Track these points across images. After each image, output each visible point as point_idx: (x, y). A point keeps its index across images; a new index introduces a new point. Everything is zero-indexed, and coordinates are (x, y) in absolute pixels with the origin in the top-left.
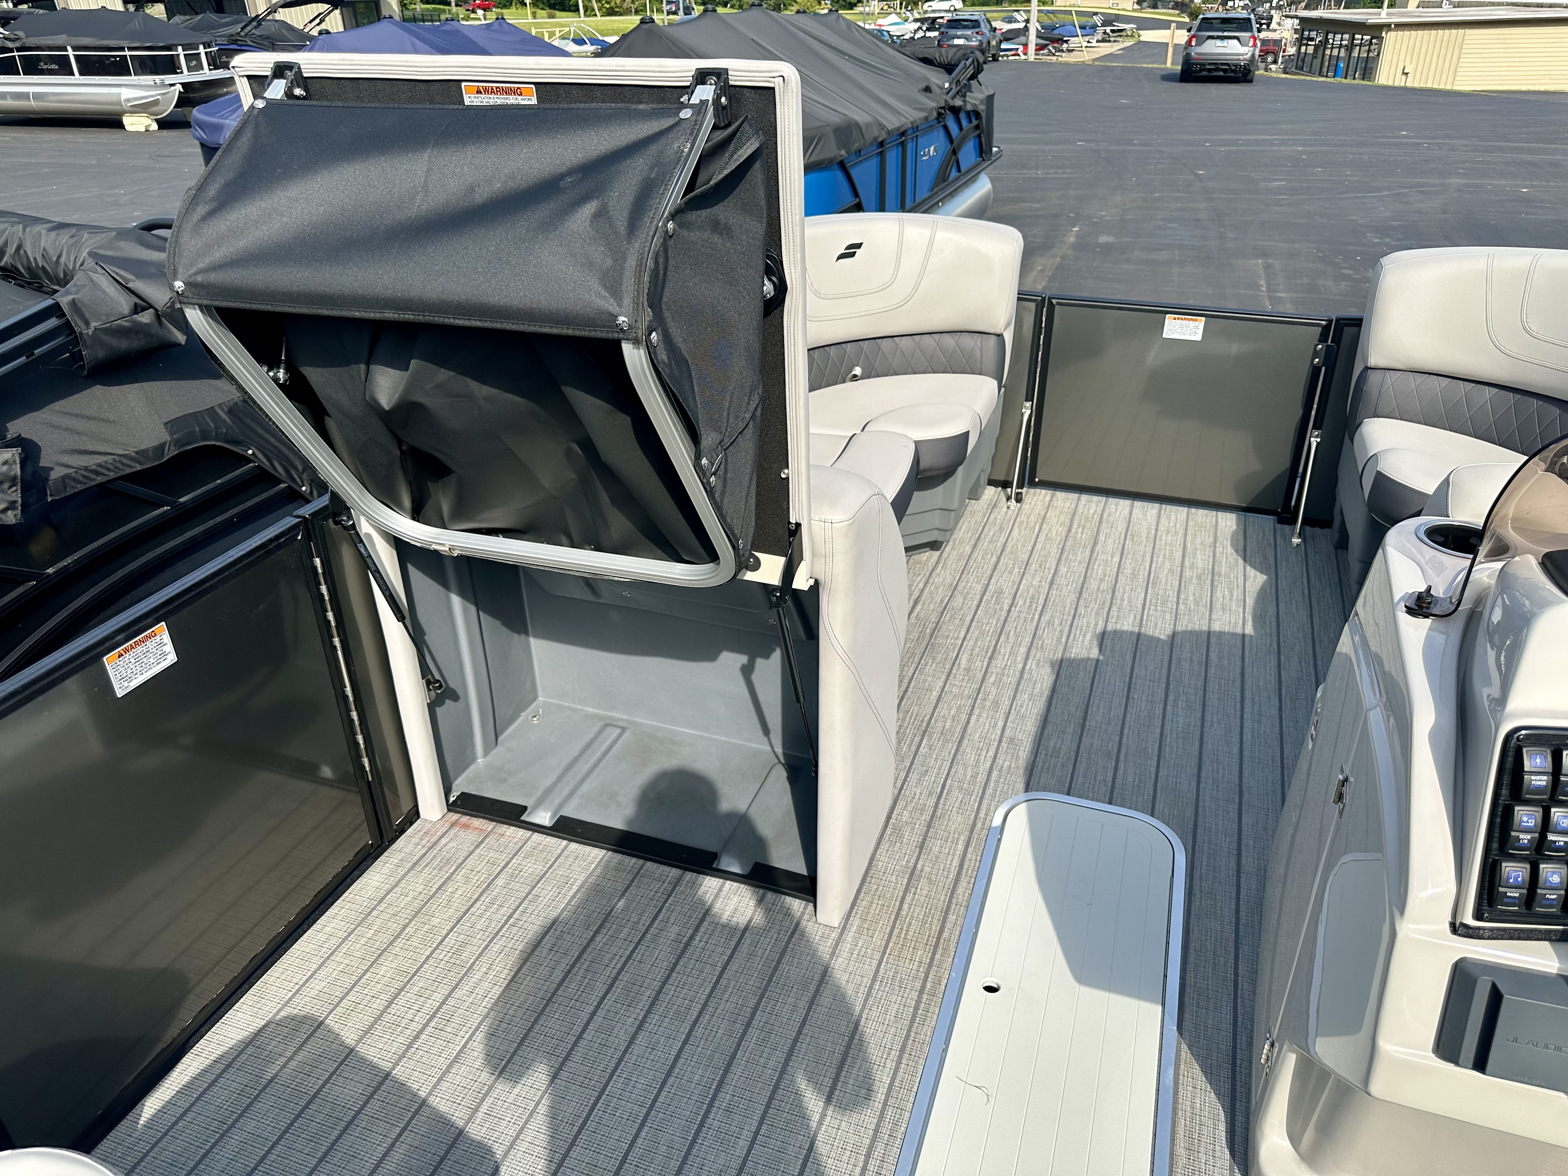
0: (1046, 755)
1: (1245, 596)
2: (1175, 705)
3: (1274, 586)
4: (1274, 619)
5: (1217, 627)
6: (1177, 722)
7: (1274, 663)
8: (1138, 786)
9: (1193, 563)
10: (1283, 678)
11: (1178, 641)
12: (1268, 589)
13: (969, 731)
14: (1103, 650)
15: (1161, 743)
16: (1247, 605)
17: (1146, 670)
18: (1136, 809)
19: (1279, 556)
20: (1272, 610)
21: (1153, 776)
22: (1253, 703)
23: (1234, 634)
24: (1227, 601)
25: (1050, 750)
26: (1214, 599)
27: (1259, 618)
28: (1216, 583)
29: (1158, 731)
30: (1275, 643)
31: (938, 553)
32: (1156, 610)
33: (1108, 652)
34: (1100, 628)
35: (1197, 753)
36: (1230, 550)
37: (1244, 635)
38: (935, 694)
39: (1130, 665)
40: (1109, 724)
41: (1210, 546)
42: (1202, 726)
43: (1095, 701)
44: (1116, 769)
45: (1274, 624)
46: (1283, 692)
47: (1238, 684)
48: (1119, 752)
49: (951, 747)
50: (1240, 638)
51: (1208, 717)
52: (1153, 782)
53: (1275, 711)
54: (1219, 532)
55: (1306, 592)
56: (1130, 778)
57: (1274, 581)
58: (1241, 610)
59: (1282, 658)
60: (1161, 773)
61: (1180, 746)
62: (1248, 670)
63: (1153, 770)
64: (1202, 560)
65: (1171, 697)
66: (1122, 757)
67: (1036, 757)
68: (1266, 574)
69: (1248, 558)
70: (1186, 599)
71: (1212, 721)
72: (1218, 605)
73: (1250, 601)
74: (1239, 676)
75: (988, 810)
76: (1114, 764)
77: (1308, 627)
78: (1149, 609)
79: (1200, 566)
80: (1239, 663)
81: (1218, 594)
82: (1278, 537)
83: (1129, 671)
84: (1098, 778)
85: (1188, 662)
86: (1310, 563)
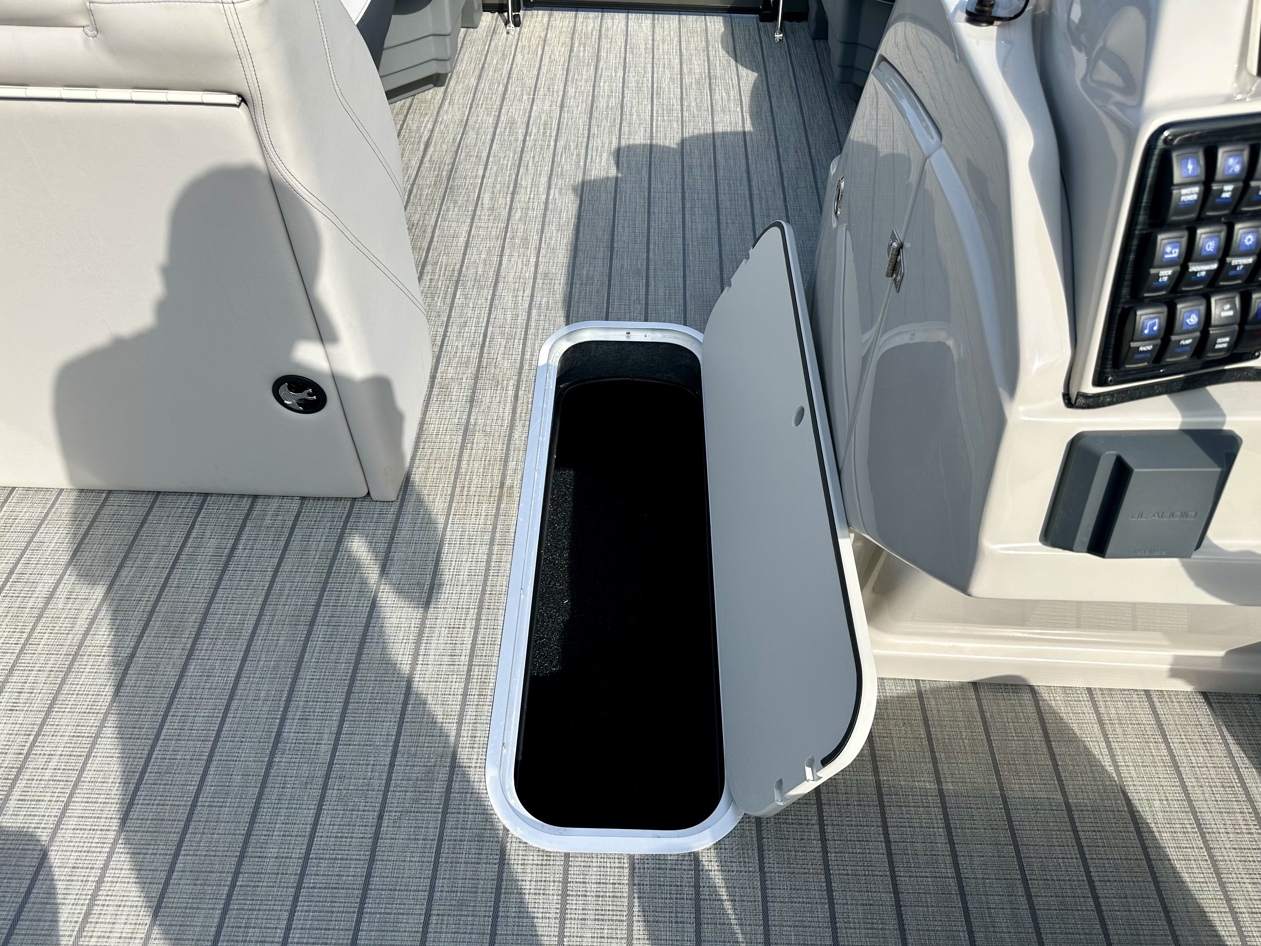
0: (581, 284)
1: (741, 96)
2: (693, 214)
3: (765, 83)
4: (769, 114)
5: (719, 129)
6: (696, 229)
7: (774, 157)
8: (669, 298)
9: (691, 69)
10: (784, 169)
11: (687, 147)
12: (760, 86)
13: (502, 273)
14: (620, 168)
15: (684, 253)
16: (744, 103)
17: (662, 182)
18: (670, 322)
19: (765, 53)
20: (766, 105)
21: (681, 286)
22: (760, 199)
23: (735, 134)
24: (725, 102)
25: (585, 279)
26: (714, 102)
27: (756, 115)
28: (713, 87)
29: (680, 241)
30: (773, 137)
31: (443, 88)
32: (664, 121)
33: (625, 170)
34: (614, 145)
35: (717, 257)
36: (722, 52)
37: (744, 133)
38: (462, 240)
39: (647, 180)
40: (635, 242)
41: (704, 51)
42: (719, 229)
43: (620, 221)
44: (647, 286)
45: (769, 119)
46: (786, 183)
47: (745, 182)
48: (648, 269)
49: (487, 293)
50: (741, 136)
51: (723, 220)
52: (682, 291)
53: (780, 203)
54: (709, 35)
55: (794, 85)
56: (661, 292)
57: (764, 78)
58: (739, 109)
59: (781, 150)
60: (688, 282)
61: (702, 252)
62: (752, 167)
63: (681, 280)
64: (697, 66)
65: (688, 206)
66: (651, 273)
67: (571, 288)
68: (757, 72)
69: (738, 59)
70: (689, 106)
71: (727, 223)
72: (718, 108)
73: (746, 100)
74: (745, 175)
75: (533, 350)
76: (644, 281)
77: (799, 117)
78: (657, 121)
79: (697, 71)
80: (744, 162)
81: (717, 97)
82: (762, 34)
83: (646, 186)
84: (633, 298)
85: (699, 168)
86: (793, 56)
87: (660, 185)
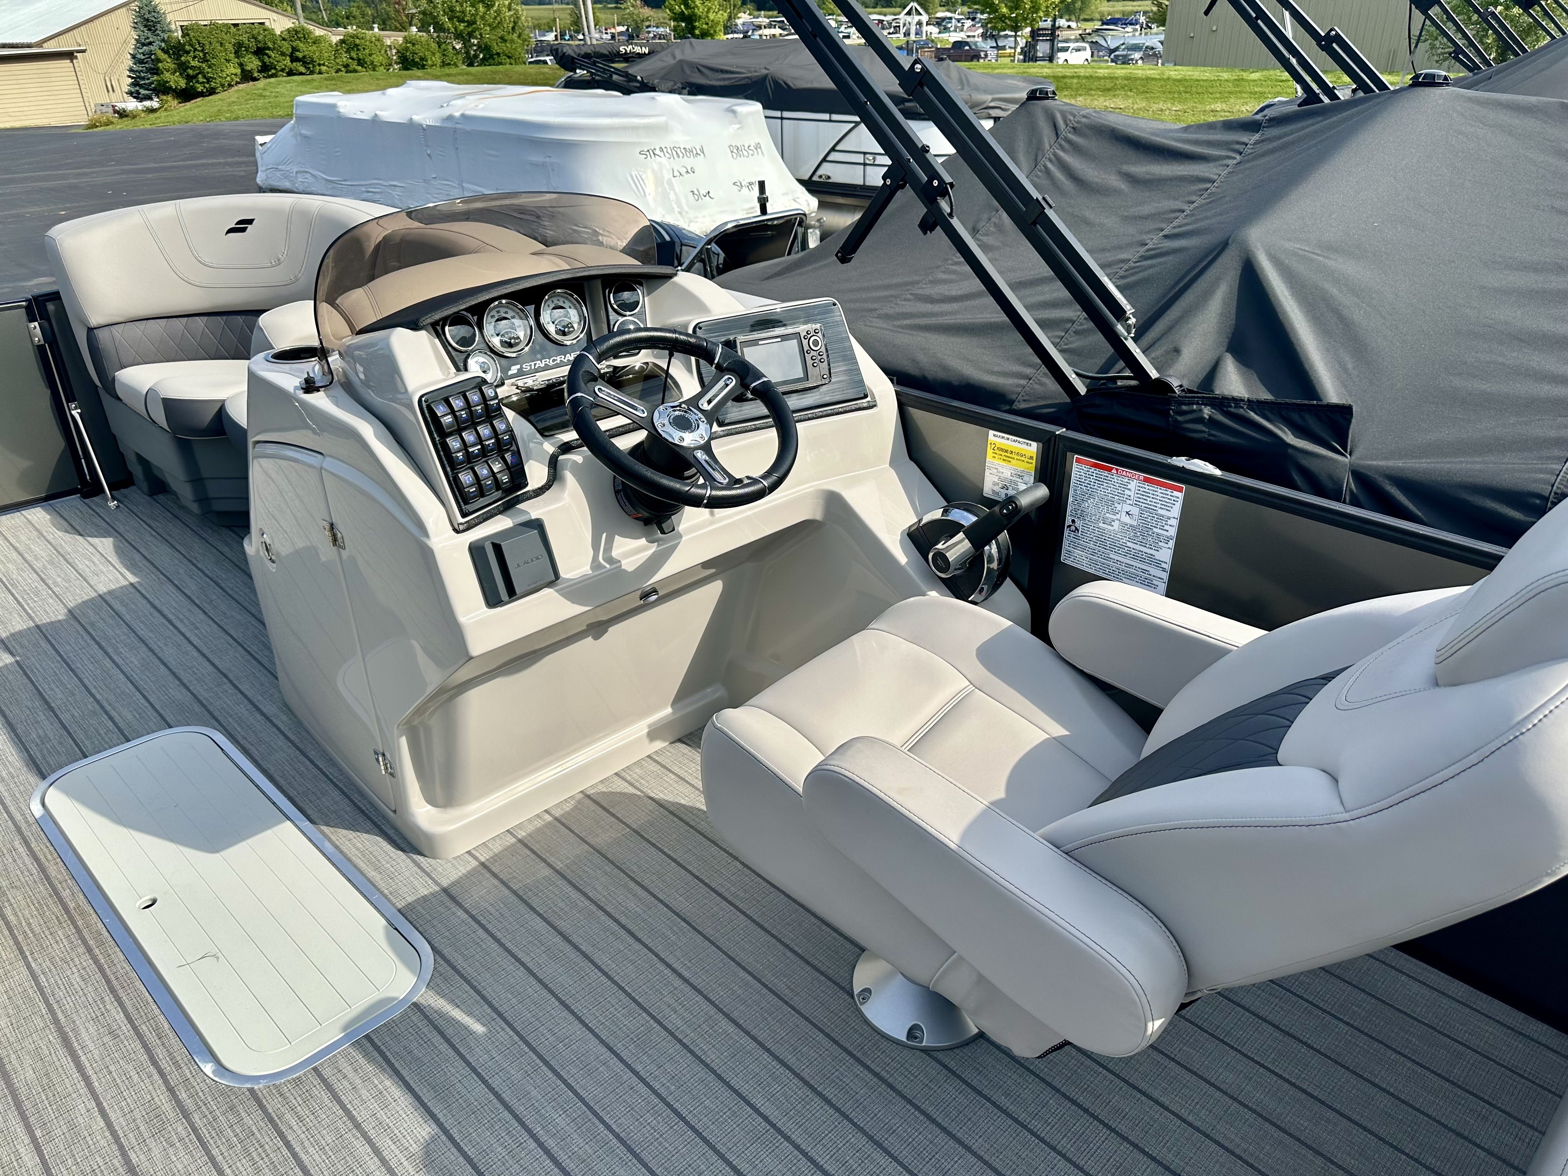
0: (37, 746)
1: (106, 558)
2: (119, 654)
3: (124, 541)
4: (144, 562)
5: (103, 590)
6: (132, 662)
7: (172, 589)
8: (141, 717)
9: (36, 555)
10: (189, 594)
11: (78, 614)
12: (121, 545)
14: (15, 653)
15: (132, 683)
16: (113, 562)
17: (70, 644)
18: (155, 731)
19: (107, 520)
20: (137, 557)
21: (147, 704)
22: (181, 621)
23: (123, 588)
24: (93, 568)
25: (37, 740)
26: (80, 571)
27: (132, 567)
28: (71, 561)
29: (121, 676)
30: (161, 576)
32: (35, 602)
33: (21, 652)
35: (167, 672)
36: (60, 534)
37: (132, 584)
39: (50, 648)
40: (73, 694)
41: (39, 538)
42: (155, 654)
43: (44, 687)
44: (111, 718)
45: (148, 564)
46: (197, 602)
47: (156, 614)
48: (102, 707)
50: (130, 587)
51: (154, 646)
52: (150, 708)
53: (202, 616)
54: (36, 525)
55: (154, 533)
56: (129, 716)
57: (121, 538)
58: (111, 568)
59: (176, 582)
60: (150, 699)
61: (149, 675)
62: (157, 603)
63: (143, 701)
64: (40, 550)
65: (110, 650)
66: (108, 708)
67: (28, 752)
68: (110, 536)
69: (82, 532)
70: (55, 582)
71: (160, 647)
72: (87, 573)
73: (114, 559)
74: (152, 610)
75: (23, 809)
76: (105, 716)
77: (176, 554)
78: (28, 604)
79: (44, 555)
80: (145, 602)
81: (80, 566)
82: (94, 508)
83: (54, 652)
84: (102, 732)
85: (101, 621)
86: (139, 514)
87: (68, 647)
